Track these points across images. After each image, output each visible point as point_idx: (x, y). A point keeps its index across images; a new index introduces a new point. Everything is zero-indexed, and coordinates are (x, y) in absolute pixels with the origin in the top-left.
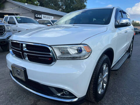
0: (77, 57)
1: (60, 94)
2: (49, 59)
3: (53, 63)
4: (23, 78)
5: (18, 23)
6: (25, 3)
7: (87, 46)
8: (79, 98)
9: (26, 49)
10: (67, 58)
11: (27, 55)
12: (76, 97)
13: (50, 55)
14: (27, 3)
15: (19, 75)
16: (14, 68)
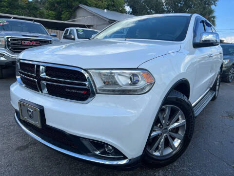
0: (129, 91)
1: (99, 152)
2: (83, 92)
3: (89, 99)
4: (37, 123)
5: (79, 37)
6: (104, 9)
7: (147, 72)
8: (130, 160)
9: (44, 74)
10: (114, 91)
11: (47, 84)
12: (125, 158)
13: (85, 85)
14: (107, 8)
15: (31, 117)
16: (23, 105)
